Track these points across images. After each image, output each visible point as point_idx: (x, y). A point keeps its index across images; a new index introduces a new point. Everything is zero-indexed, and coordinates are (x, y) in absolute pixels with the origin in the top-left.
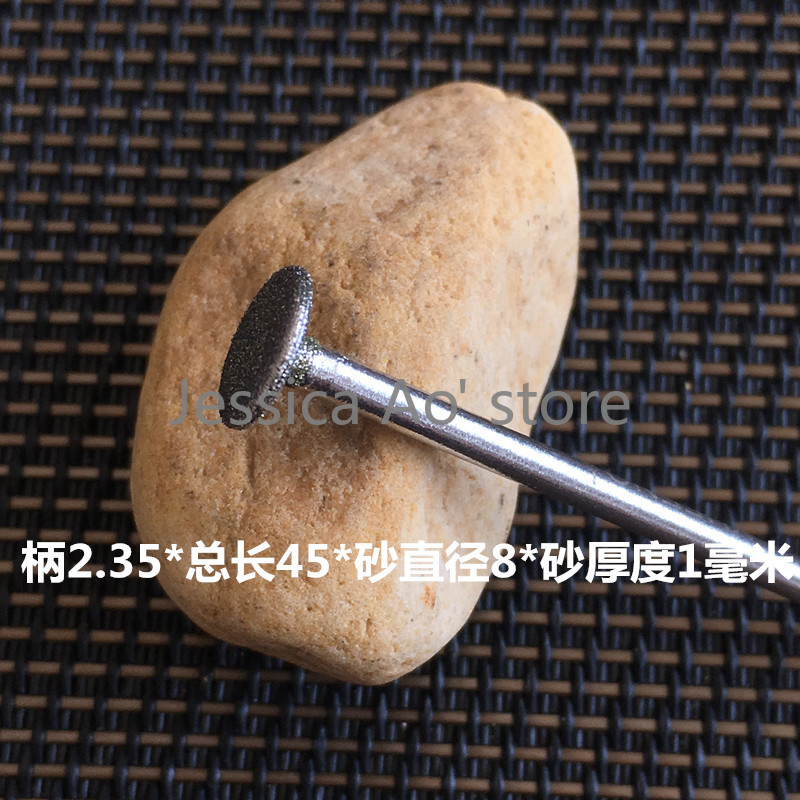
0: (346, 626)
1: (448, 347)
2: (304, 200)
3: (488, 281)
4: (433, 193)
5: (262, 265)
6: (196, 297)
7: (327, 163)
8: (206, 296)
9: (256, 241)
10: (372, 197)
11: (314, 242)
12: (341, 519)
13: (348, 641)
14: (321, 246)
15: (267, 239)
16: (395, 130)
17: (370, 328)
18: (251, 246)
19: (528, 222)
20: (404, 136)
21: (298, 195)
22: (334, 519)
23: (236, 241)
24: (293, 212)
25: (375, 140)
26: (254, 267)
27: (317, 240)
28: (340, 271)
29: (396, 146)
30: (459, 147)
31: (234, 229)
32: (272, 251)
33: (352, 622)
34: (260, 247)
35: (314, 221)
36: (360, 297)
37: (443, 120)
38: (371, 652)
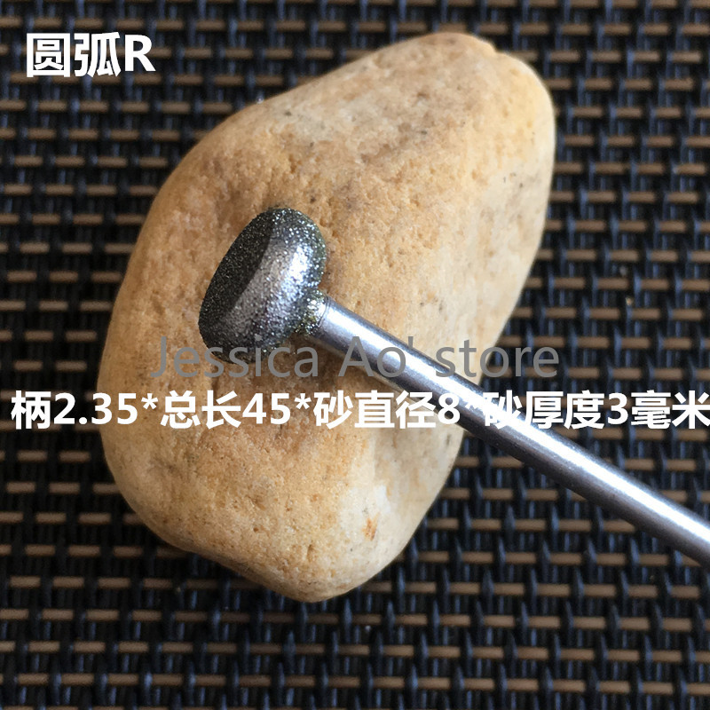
0: (288, 549)
1: (415, 293)
2: (293, 133)
3: (461, 233)
4: (417, 141)
5: (247, 192)
6: (179, 213)
7: (319, 97)
8: (189, 215)
9: (243, 167)
10: (358, 138)
11: (299, 176)
12: (295, 448)
13: (289, 563)
14: (305, 181)
15: (255, 167)
16: (387, 73)
17: (343, 268)
18: (238, 172)
19: (505, 179)
20: (395, 80)
21: (288, 126)
22: (289, 448)
23: (223, 164)
24: (281, 143)
25: (368, 80)
26: (238, 193)
27: (301, 174)
28: (321, 208)
29: (387, 90)
30: (447, 98)
31: (223, 152)
32: (257, 180)
33: (294, 546)
34: (246, 174)
35: (300, 155)
36: (337, 236)
37: (435, 69)
38: (309, 576)
